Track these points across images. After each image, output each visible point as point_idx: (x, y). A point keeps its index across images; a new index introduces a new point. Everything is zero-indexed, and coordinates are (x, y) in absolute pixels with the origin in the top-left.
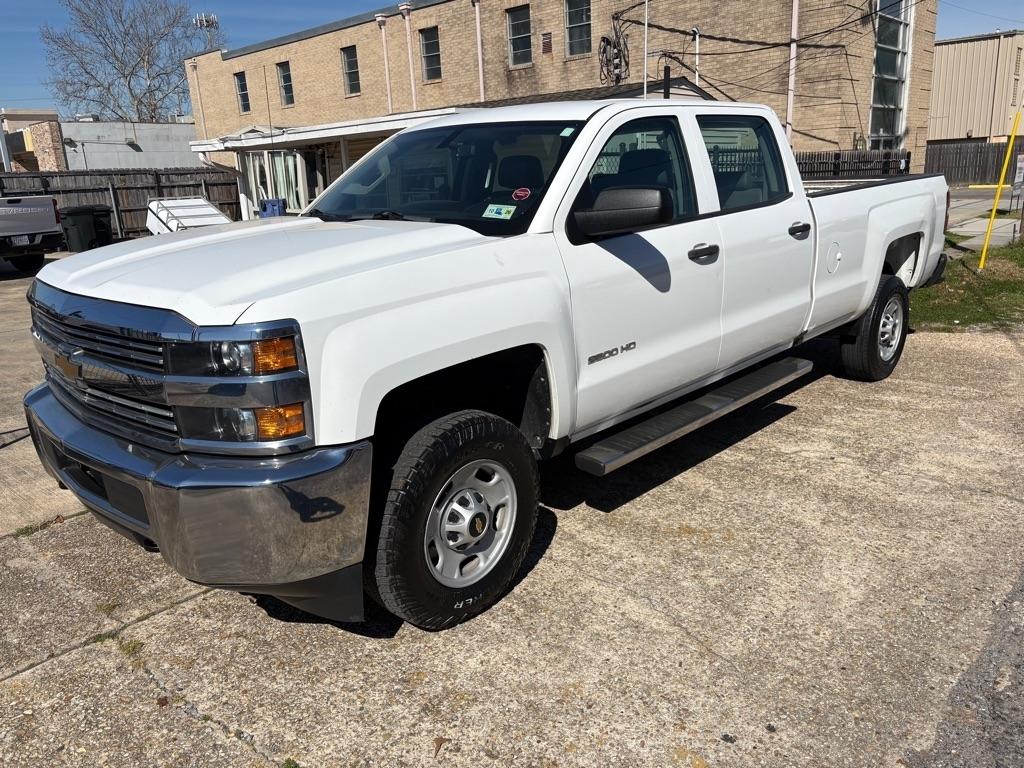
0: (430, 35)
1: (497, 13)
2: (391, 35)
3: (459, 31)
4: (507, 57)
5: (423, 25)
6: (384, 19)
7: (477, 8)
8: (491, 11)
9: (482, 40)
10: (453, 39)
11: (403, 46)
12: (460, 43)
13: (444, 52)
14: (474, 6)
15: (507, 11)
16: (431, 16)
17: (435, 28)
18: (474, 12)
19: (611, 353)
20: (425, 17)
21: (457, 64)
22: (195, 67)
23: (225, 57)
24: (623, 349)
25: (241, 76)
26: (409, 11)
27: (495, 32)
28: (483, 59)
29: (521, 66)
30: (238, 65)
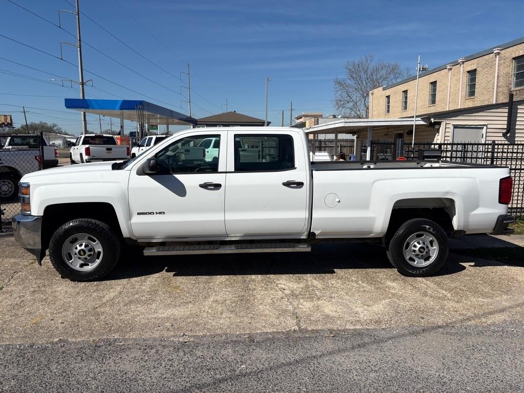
0: (472, 73)
1: (508, 60)
2: (454, 75)
3: (487, 71)
4: (511, 84)
5: (469, 69)
6: (451, 67)
7: (497, 58)
8: (505, 59)
9: (498, 75)
10: (483, 75)
11: (458, 80)
12: (487, 77)
13: (477, 82)
14: (496, 57)
15: (514, 59)
16: (474, 64)
17: (476, 70)
18: (496, 61)
19: (150, 213)
20: (471, 65)
21: (484, 88)
22: (372, 94)
23: (384, 89)
24: (157, 213)
25: (388, 97)
26: (463, 63)
27: (506, 70)
28: (497, 85)
29: (518, 88)
30: (388, 92)
